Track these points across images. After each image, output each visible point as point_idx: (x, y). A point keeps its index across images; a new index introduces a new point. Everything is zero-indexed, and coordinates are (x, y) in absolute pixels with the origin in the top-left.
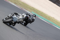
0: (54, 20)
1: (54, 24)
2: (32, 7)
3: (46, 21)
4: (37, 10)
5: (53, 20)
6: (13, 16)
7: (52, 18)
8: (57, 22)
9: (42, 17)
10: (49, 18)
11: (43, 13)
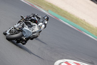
0: (85, 25)
1: (85, 30)
2: (49, 3)
3: (71, 26)
4: (57, 7)
5: (83, 23)
6: (23, 27)
7: (82, 20)
8: (89, 27)
9: (64, 19)
10: (77, 21)
11: (66, 12)
